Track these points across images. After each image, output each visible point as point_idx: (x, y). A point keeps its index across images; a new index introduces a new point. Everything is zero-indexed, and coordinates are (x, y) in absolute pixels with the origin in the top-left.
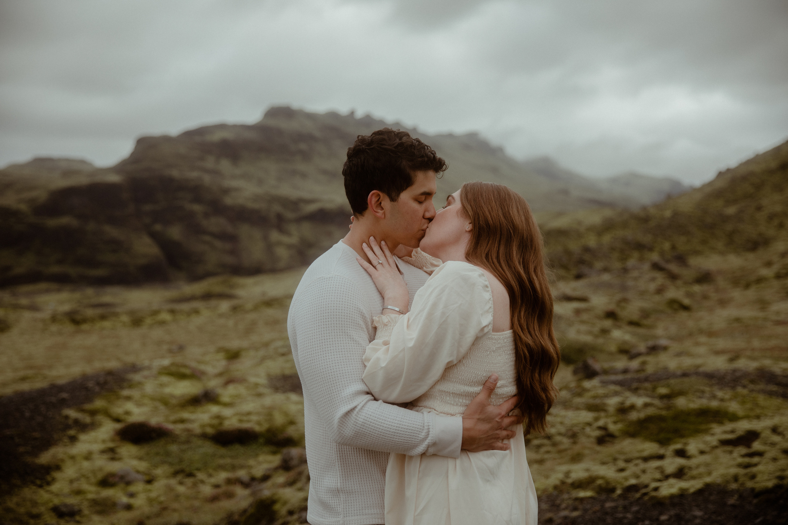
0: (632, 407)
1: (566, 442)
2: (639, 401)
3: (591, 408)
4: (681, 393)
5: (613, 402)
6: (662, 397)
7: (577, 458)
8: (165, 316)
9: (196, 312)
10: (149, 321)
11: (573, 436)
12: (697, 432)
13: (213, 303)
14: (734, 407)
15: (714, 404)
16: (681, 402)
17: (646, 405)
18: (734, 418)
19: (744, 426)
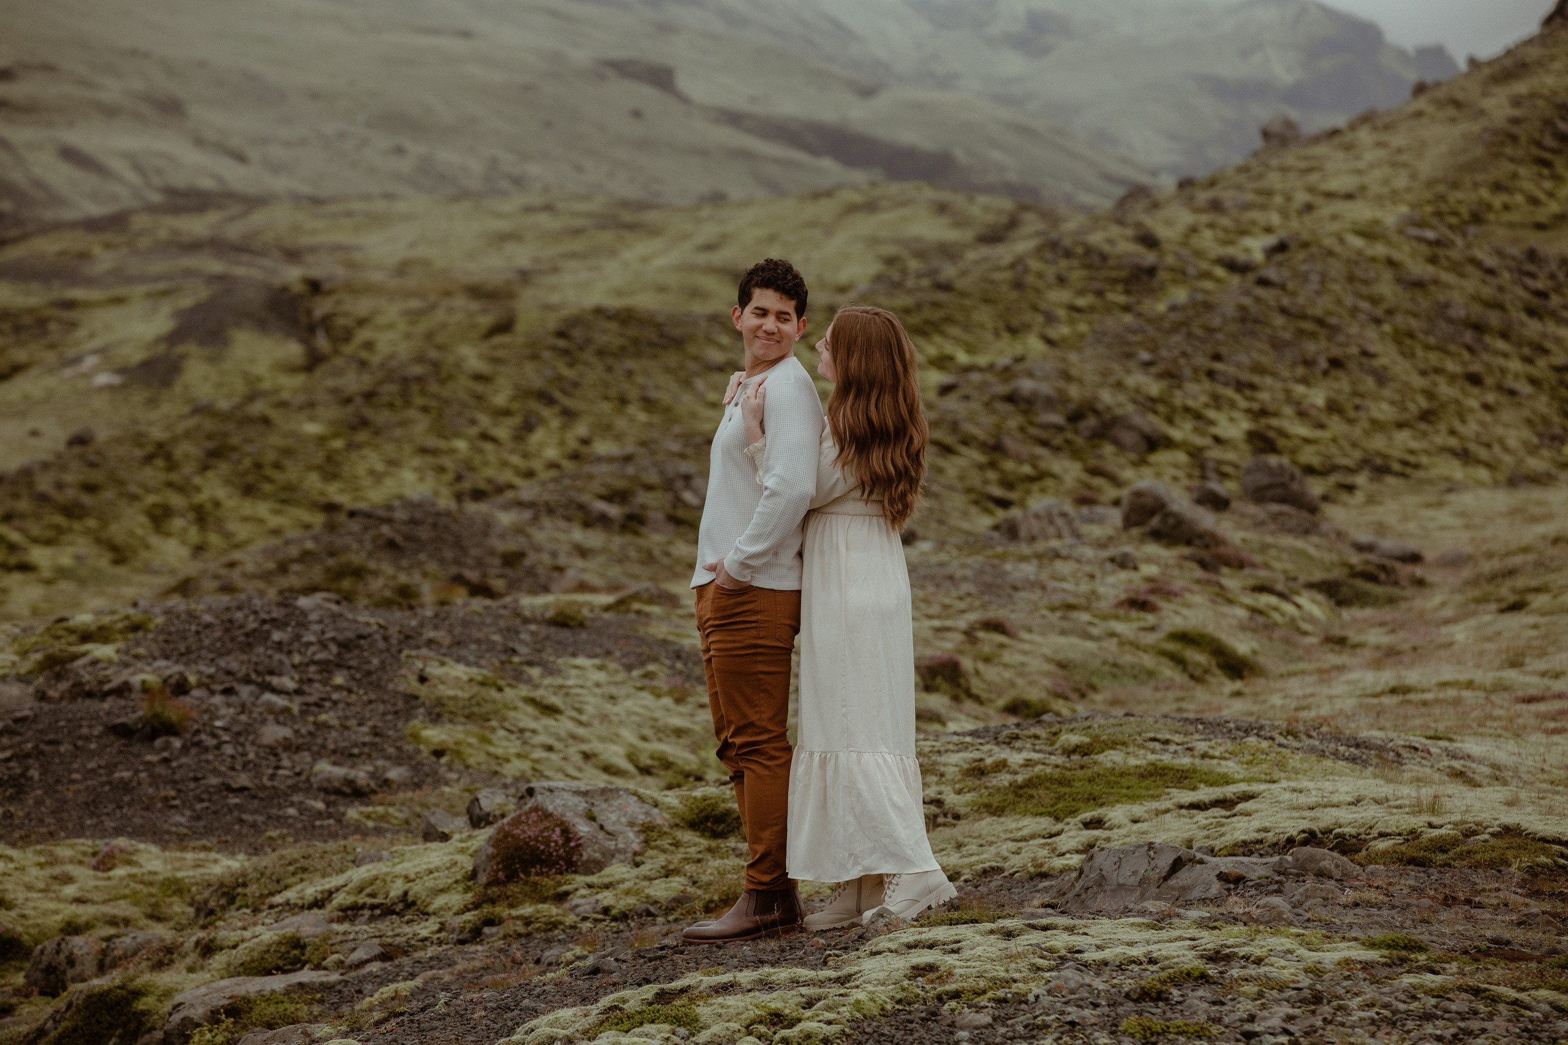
0: (1000, 766)
4: (1113, 745)
6: (1069, 752)
12: (1133, 798)
15: (1185, 761)
16: (1112, 758)
17: (1028, 763)
19: (1234, 789)
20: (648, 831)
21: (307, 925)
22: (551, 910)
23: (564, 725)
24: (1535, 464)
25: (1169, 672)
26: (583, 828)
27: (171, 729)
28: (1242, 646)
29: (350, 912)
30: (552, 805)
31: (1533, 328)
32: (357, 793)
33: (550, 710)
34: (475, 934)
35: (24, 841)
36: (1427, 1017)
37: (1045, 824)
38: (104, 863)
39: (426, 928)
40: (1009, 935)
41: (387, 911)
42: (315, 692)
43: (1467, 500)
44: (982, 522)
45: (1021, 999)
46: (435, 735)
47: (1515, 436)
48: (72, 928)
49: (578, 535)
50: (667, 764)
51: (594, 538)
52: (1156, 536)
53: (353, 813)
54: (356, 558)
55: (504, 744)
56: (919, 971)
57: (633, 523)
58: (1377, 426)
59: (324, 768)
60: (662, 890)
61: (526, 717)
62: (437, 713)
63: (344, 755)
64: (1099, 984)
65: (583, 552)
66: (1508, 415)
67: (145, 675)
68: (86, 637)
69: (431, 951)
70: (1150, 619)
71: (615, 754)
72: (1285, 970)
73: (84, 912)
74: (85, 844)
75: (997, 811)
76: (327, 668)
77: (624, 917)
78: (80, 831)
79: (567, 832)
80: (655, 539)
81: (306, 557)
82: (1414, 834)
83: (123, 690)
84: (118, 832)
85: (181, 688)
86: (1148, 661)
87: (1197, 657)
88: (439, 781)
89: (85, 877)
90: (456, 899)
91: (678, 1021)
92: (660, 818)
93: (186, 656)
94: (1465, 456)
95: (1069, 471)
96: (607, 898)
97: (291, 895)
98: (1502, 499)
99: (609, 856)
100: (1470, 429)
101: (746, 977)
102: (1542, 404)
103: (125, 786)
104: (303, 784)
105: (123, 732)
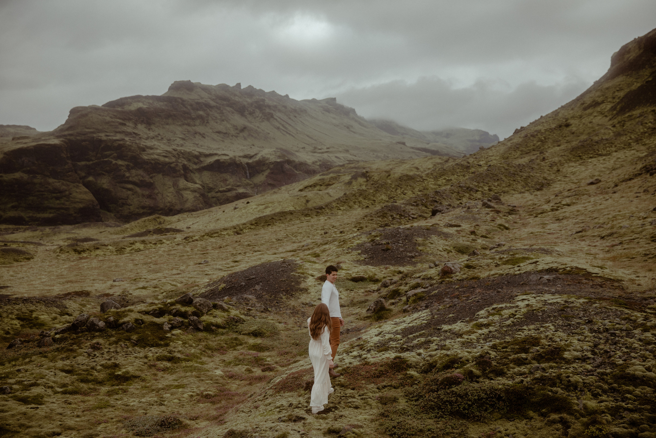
0: (503, 258)
1: (486, 267)
2: (505, 256)
3: (491, 259)
4: (517, 254)
5: (497, 257)
6: (511, 255)
7: (491, 270)
8: (138, 245)
9: (161, 242)
10: (128, 249)
11: (488, 266)
12: (522, 262)
13: (169, 235)
14: (532, 256)
15: (527, 256)
16: (517, 256)
17: (507, 257)
18: (532, 259)
19: (535, 260)
20: (461, 268)
21: (419, 281)
22: (451, 280)
23: (434, 245)
24: (523, 190)
25: (499, 230)
26: (453, 268)
27: (389, 249)
28: (507, 225)
29: (423, 279)
30: (449, 265)
31: (521, 174)
32: (413, 257)
33: (432, 244)
34: (441, 283)
35: (376, 266)
36: (601, 313)
37: (512, 266)
38: (386, 269)
39: (434, 282)
40: (535, 298)
41: (428, 279)
42: (404, 243)
43: (515, 196)
44: (458, 202)
45: (544, 310)
46: (420, 248)
47: (520, 187)
48: (384, 278)
49: (411, 207)
50: (447, 250)
51: (413, 207)
52: (487, 207)
53: (413, 260)
54: (386, 212)
55: (428, 249)
56: (528, 305)
57: (417, 205)
58: (503, 187)
59: (408, 254)
60: (464, 276)
61: (429, 245)
62: (419, 245)
63: (410, 252)
64: (553, 307)
65: (412, 209)
66: (519, 185)
67: (384, 242)
68: (375, 237)
69: (436, 285)
70: (495, 222)
71: (441, 249)
72: (578, 305)
73: (385, 275)
74: (383, 266)
75: (505, 264)
76: (405, 240)
77: (460, 280)
78: (382, 264)
79: (451, 269)
80: (420, 207)
81: (380, 212)
82: (564, 269)
83: (382, 244)
84: (387, 264)
85: (388, 243)
86: (496, 228)
87: (502, 227)
88: (422, 255)
89: (385, 271)
90: (437, 277)
91: (500, 315)
92: (462, 267)
93: (387, 239)
94: (514, 190)
95: (467, 195)
96: (457, 278)
97: (414, 276)
98: (520, 196)
99: (456, 272)
100: (515, 187)
101: (503, 305)
102: (523, 183)
103: (385, 257)
104: (407, 256)
105: (383, 250)
